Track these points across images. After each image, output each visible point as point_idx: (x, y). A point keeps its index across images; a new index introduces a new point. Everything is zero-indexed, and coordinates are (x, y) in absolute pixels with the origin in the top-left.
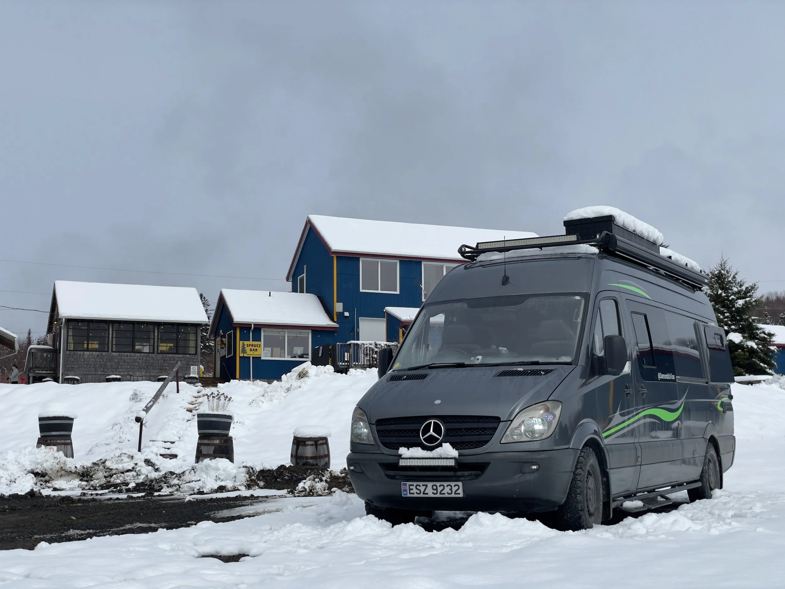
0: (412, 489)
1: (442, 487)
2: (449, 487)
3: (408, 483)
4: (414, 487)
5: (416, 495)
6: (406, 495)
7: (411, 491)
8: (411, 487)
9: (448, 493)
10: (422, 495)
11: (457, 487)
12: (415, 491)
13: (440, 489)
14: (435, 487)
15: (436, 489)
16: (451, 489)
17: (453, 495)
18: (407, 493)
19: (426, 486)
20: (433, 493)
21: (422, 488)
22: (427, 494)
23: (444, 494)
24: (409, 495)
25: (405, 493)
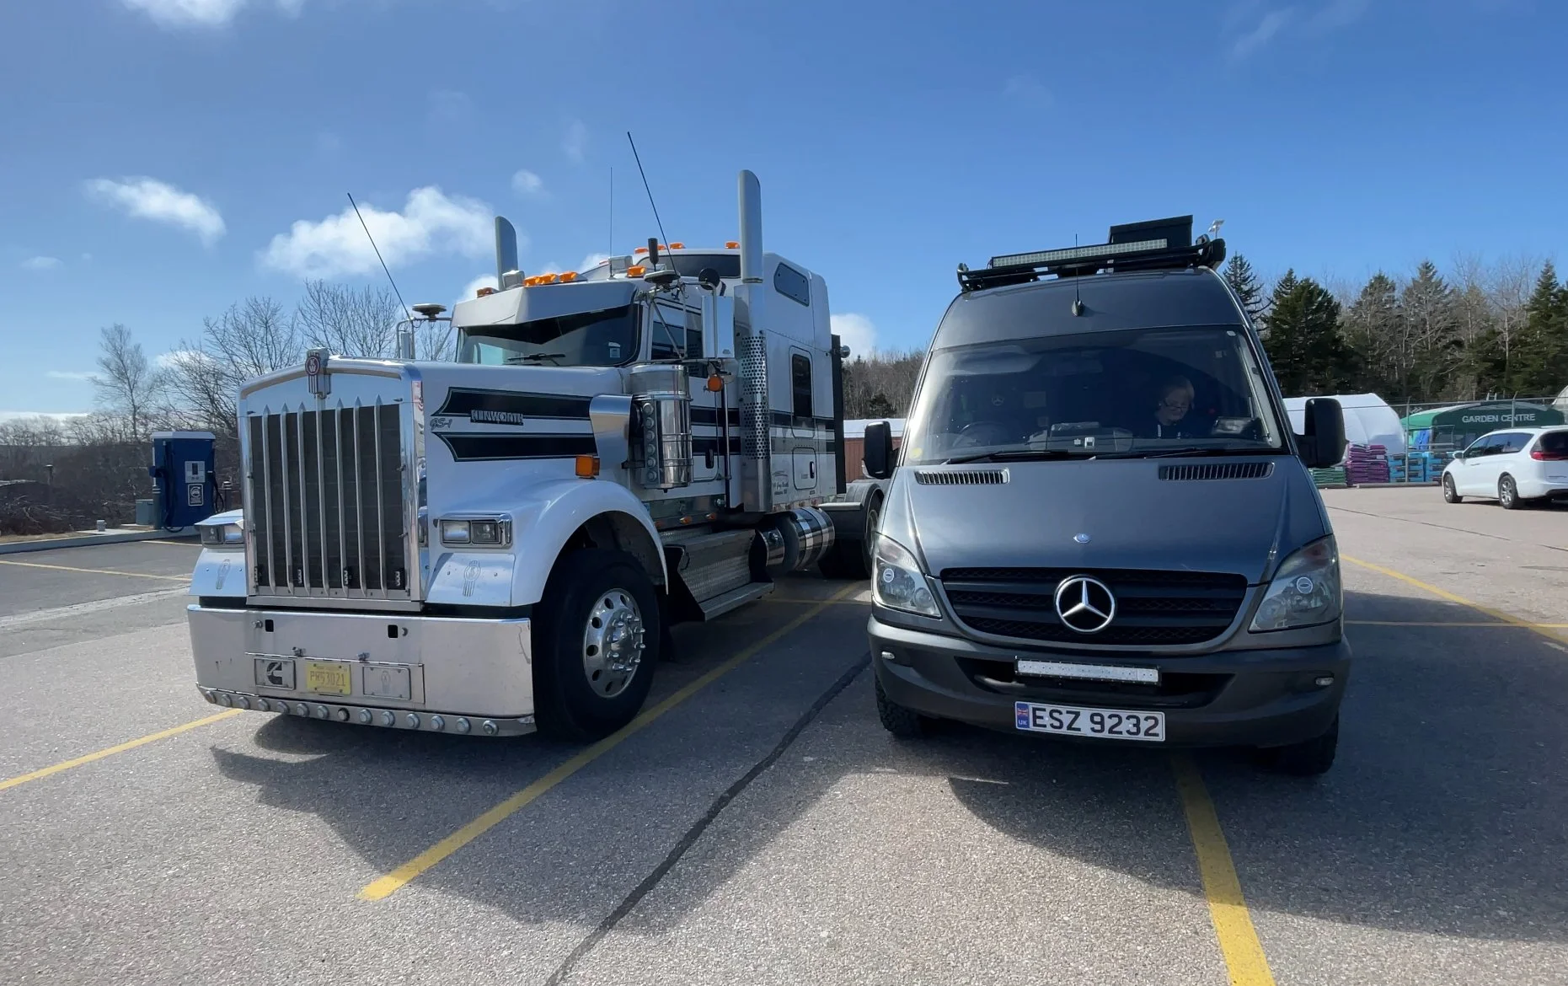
0: (1041, 718)
1: (1116, 720)
2: (1134, 721)
3: (1031, 705)
4: (1046, 714)
5: (1049, 730)
6: (1028, 726)
7: (1039, 721)
8: (1038, 713)
9: (1128, 732)
10: (1064, 731)
11: (1152, 722)
12: (1047, 720)
13: (1109, 723)
14: (1097, 719)
15: (1102, 723)
16: (1137, 725)
17: (1141, 737)
18: (1028, 723)
19: (1077, 714)
20: (1093, 730)
21: (1067, 719)
22: (1079, 730)
23: (1121, 733)
24: (1032, 728)
25: (1025, 723)
